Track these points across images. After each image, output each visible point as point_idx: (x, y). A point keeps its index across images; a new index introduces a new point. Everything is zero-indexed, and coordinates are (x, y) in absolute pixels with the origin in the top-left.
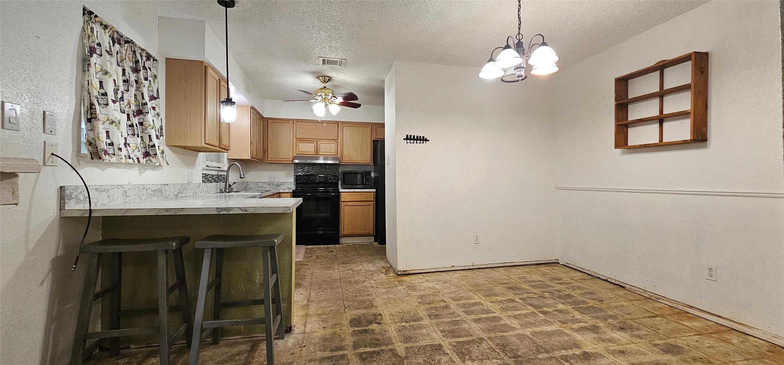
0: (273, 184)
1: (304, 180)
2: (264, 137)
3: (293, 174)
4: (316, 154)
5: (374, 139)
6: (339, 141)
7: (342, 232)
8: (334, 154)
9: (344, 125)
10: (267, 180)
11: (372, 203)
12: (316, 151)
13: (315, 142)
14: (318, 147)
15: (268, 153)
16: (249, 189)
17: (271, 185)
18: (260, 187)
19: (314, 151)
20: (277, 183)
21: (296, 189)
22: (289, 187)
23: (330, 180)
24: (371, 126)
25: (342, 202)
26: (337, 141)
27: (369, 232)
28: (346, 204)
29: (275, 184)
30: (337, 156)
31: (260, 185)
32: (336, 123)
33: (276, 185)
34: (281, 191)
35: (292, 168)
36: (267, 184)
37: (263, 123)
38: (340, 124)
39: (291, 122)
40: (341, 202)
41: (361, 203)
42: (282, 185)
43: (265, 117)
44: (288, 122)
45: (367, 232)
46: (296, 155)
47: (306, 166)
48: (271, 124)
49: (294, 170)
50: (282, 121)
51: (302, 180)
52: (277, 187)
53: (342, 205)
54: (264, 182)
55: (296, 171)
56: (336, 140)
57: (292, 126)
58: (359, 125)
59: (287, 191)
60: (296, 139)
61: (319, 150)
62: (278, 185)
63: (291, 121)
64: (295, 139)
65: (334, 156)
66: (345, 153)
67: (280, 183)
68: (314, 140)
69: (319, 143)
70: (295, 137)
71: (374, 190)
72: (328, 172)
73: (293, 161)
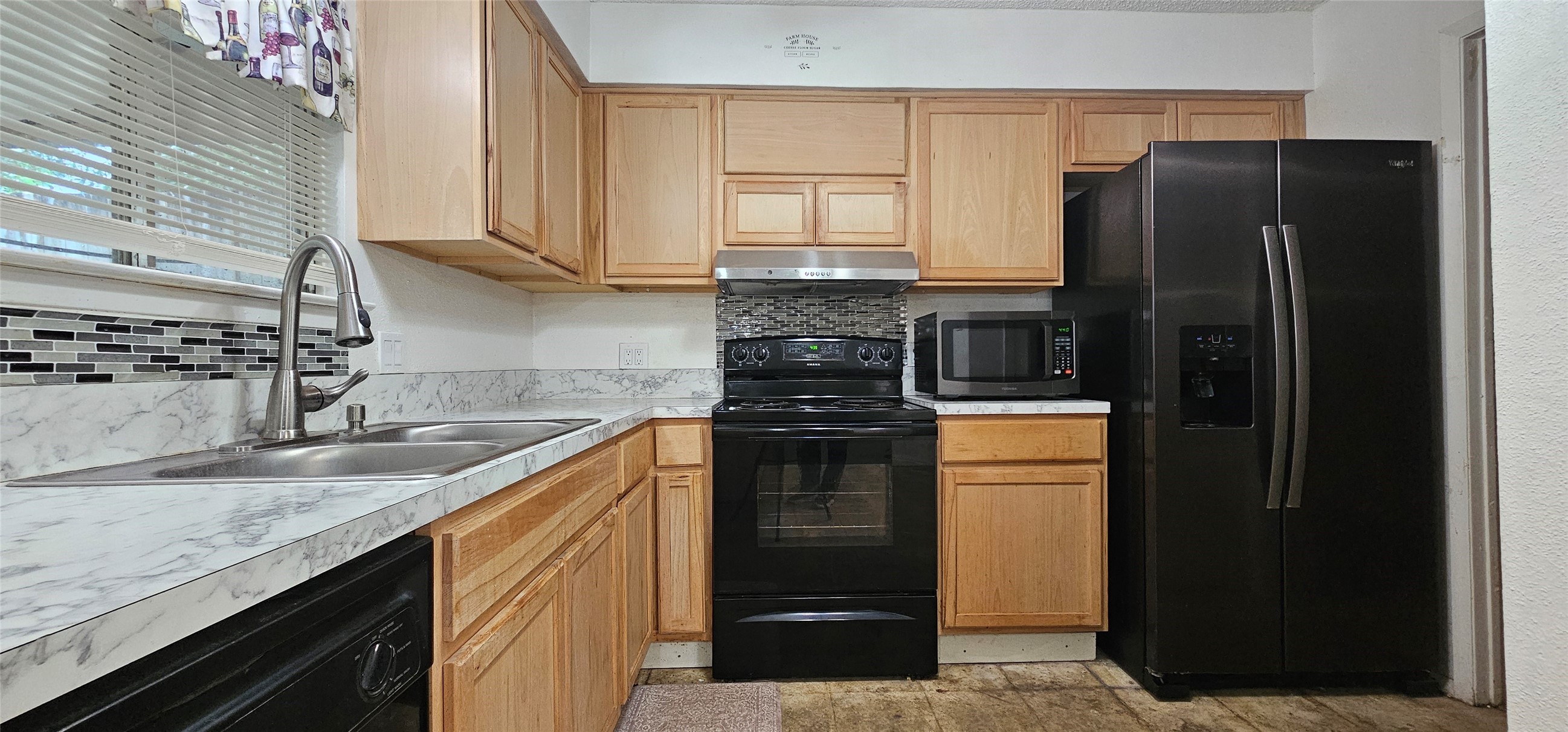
0: (632, 379)
1: (761, 358)
2: (591, 171)
3: (714, 334)
4: (811, 240)
5: (1071, 169)
6: (913, 180)
7: (948, 616)
8: (892, 240)
9: (933, 106)
10: (611, 364)
11: (1093, 470)
12: (810, 226)
13: (808, 190)
14: (822, 207)
15: (609, 243)
16: (542, 399)
17: (626, 383)
18: (582, 391)
19: (804, 226)
20: (651, 373)
21: (727, 402)
22: (699, 388)
23: (866, 358)
24: (1054, 105)
25: (945, 464)
26: (903, 180)
27: (1080, 617)
28: (965, 475)
29: (641, 377)
30: (902, 249)
31: (584, 381)
32: (897, 100)
33: (645, 384)
34: (660, 412)
35: (708, 306)
36: (611, 377)
37: (585, 112)
38: (914, 102)
39: (703, 102)
40: (940, 468)
41: (1041, 473)
42: (669, 383)
43: (591, 81)
44: (691, 100)
45: (1070, 613)
46: (726, 248)
47: (766, 301)
48: (620, 115)
49: (718, 317)
50: (663, 100)
51: (750, 359)
52: (648, 390)
53: (947, 477)
54: (600, 372)
55: (723, 323)
56: (899, 179)
57: (707, 124)
58: (1002, 107)
59: (685, 411)
60: (726, 177)
61: (824, 225)
62: (652, 383)
63: (701, 98)
64: (721, 179)
65: (891, 249)
66: (942, 233)
67: (663, 374)
68: (800, 179)
69: (823, 192)
70: (720, 170)
71: (1105, 407)
72: (853, 324)
73: (711, 274)
